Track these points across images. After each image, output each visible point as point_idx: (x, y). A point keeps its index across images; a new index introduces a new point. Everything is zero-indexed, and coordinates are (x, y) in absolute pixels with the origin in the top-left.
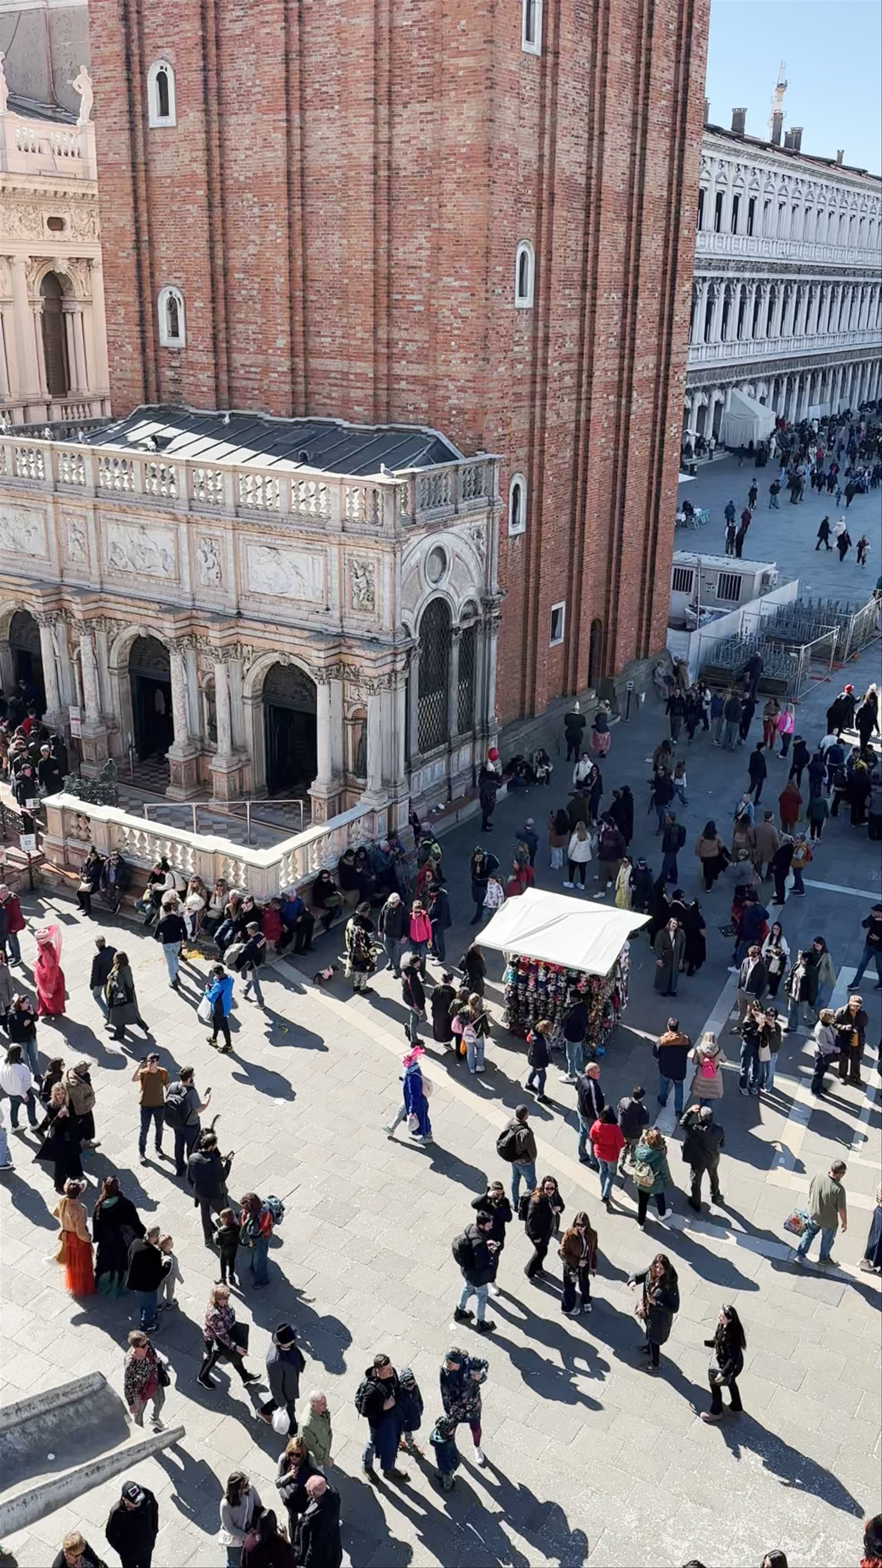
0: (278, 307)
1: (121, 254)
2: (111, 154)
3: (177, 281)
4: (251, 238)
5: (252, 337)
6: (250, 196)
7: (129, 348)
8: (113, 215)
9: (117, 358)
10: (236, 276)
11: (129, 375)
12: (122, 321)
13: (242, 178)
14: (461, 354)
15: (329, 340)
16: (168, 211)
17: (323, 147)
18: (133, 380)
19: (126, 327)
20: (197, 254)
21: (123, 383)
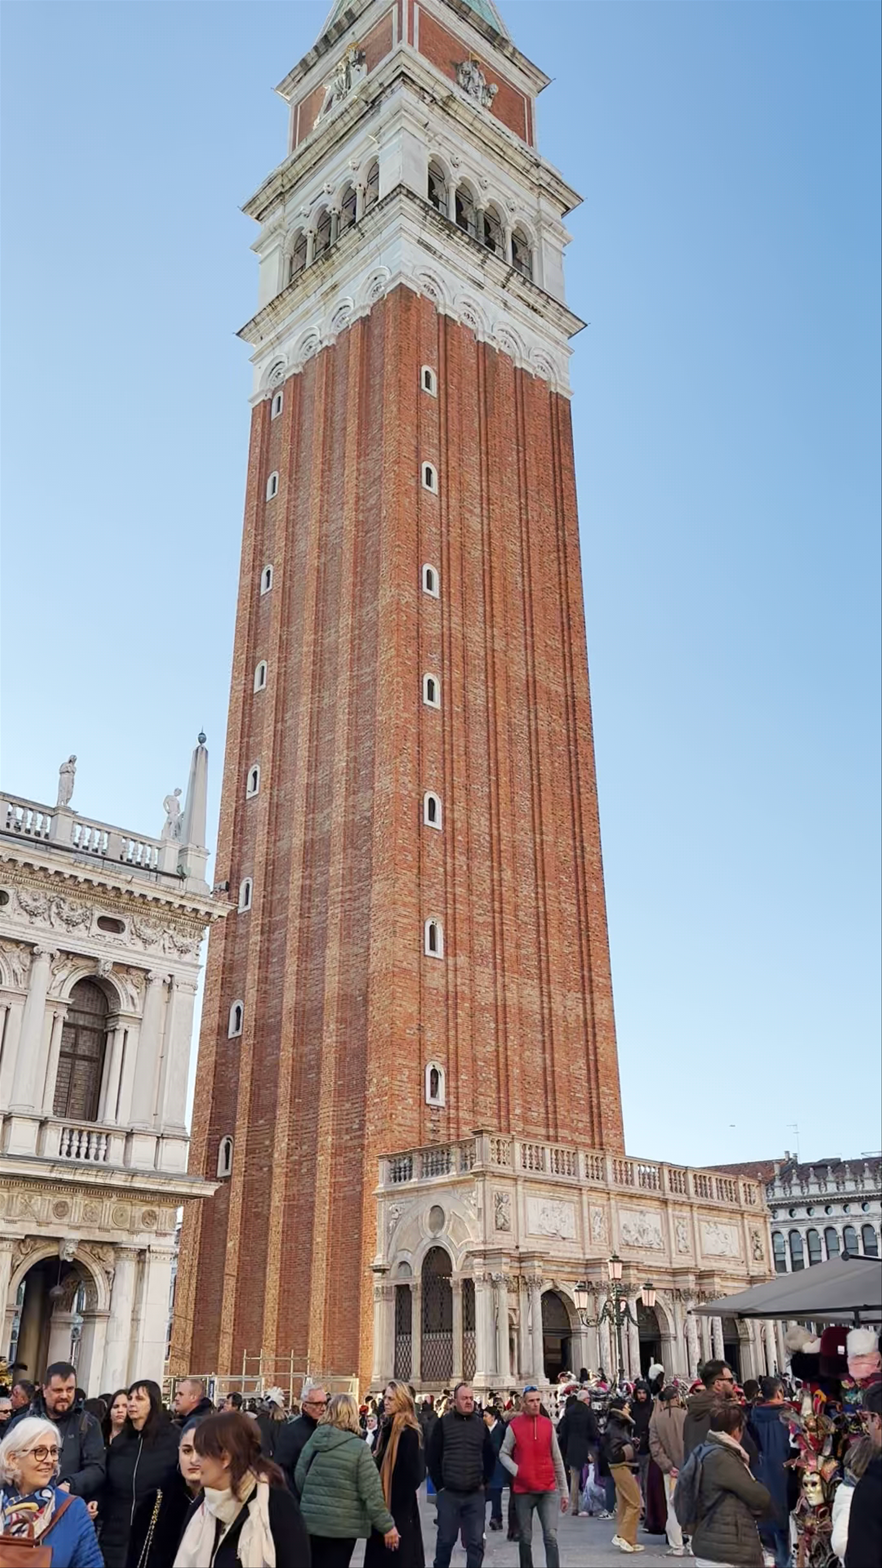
0: (516, 1088)
1: (408, 1031)
2: (405, 963)
3: (439, 1059)
4: (489, 1041)
5: (489, 1105)
6: (488, 1015)
7: (410, 1101)
8: (404, 1003)
9: (400, 1108)
10: (479, 1063)
11: (408, 1123)
12: (406, 1080)
13: (483, 1004)
14: (613, 1131)
15: (536, 1114)
16: (433, 1010)
17: (529, 1000)
18: (412, 1127)
19: (409, 1086)
20: (464, 1043)
21: (404, 1128)
